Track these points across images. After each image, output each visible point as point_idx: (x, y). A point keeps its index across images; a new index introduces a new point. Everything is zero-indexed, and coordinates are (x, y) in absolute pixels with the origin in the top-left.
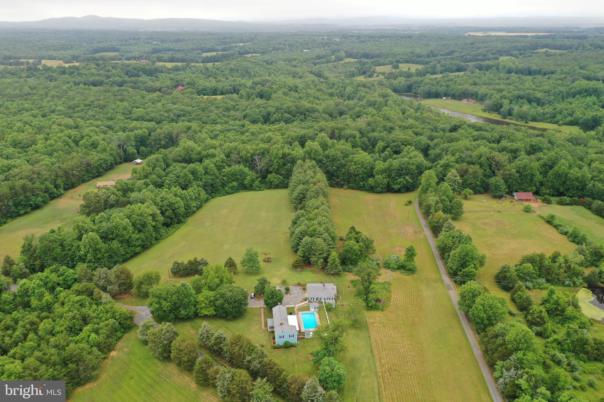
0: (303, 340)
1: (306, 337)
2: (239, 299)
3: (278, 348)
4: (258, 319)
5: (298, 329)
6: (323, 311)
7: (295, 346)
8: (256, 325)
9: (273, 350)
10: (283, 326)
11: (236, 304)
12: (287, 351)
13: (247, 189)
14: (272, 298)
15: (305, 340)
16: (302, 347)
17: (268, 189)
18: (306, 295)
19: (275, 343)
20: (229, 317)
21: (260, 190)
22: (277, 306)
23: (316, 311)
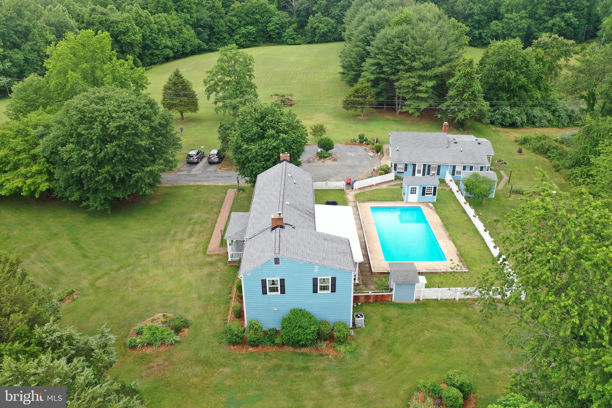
0: (380, 310)
1: (396, 296)
2: (122, 128)
3: (255, 344)
4: (204, 216)
5: (359, 257)
6: (454, 206)
7: (342, 341)
8: (191, 235)
9: (225, 349)
10: (286, 232)
11: (110, 148)
12: (298, 363)
13: (272, 42)
14: (262, 137)
15: (392, 312)
16: (377, 344)
17: (309, 43)
18: (386, 162)
19: (240, 315)
20: (94, 203)
21: (295, 44)
22: (278, 166)
23: (427, 204)
